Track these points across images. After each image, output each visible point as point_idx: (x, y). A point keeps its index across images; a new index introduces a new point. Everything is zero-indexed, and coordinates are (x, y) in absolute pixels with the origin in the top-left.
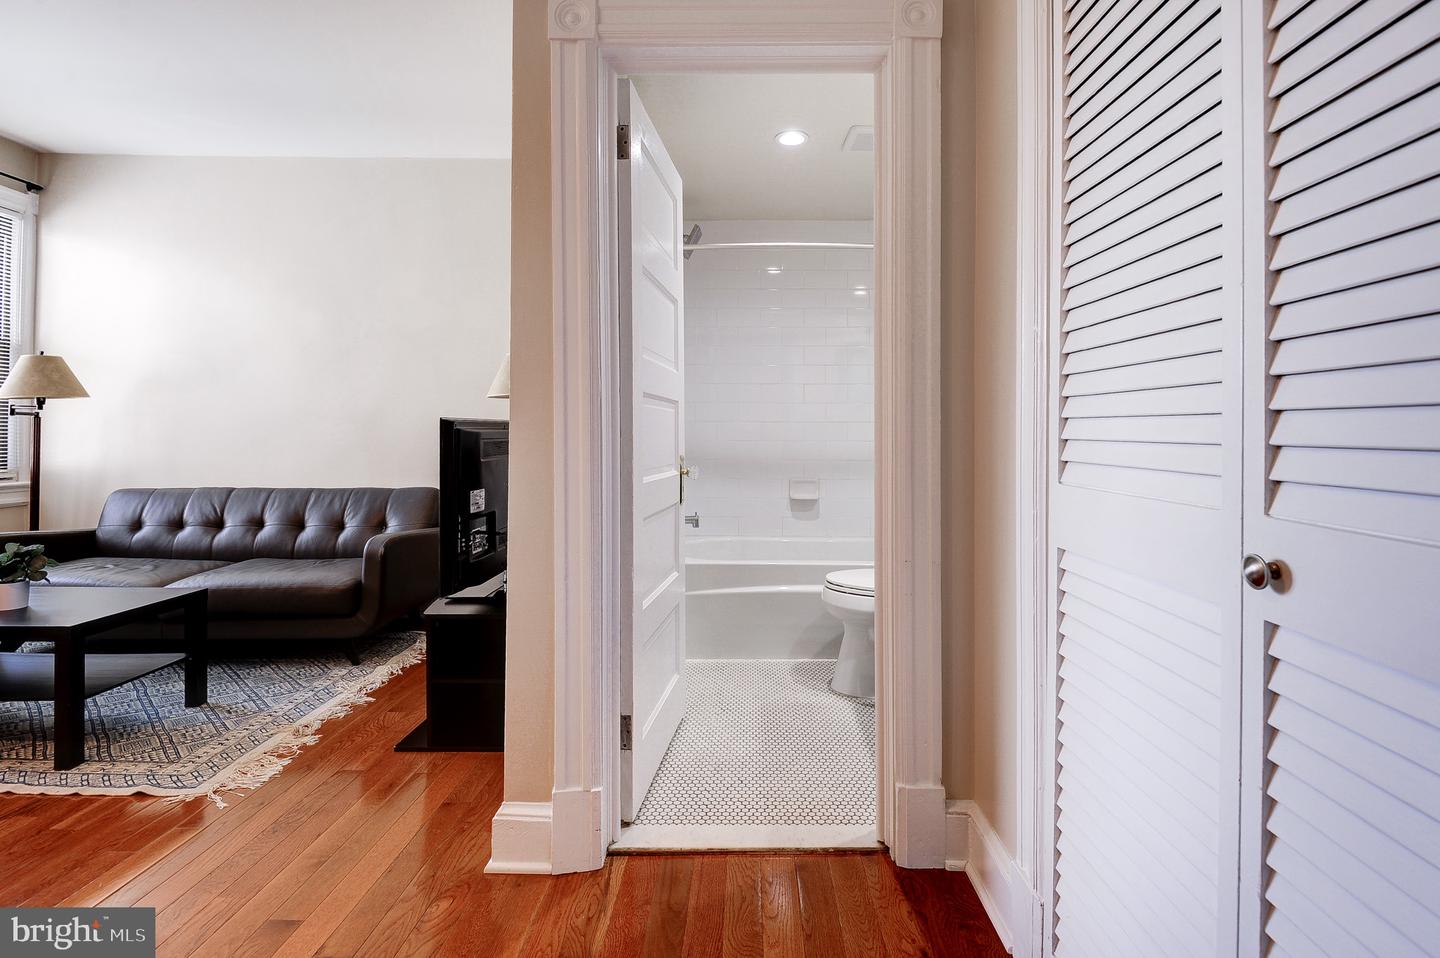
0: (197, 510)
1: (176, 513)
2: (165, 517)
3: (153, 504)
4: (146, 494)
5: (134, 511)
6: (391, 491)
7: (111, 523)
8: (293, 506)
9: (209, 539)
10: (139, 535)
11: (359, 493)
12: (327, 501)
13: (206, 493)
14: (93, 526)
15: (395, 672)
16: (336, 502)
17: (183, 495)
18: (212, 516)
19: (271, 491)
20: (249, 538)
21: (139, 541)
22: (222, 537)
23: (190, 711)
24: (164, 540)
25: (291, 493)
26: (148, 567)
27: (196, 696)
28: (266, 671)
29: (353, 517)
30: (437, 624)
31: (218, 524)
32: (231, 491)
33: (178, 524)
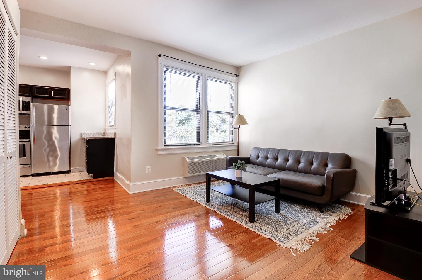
0: (271, 154)
1: (267, 155)
2: (264, 156)
3: (261, 152)
4: (260, 149)
5: (257, 153)
6: (328, 154)
7: (252, 155)
8: (297, 156)
9: (275, 163)
10: (259, 160)
11: (318, 154)
12: (307, 155)
13: (274, 150)
14: (249, 156)
15: (337, 220)
16: (311, 156)
17: (268, 150)
18: (275, 157)
19: (290, 151)
20: (285, 164)
21: (259, 161)
22: (278, 162)
23: (276, 214)
24: (264, 162)
25: (296, 152)
26: (262, 169)
27: (277, 210)
28: (293, 206)
29: (316, 161)
30: (370, 213)
31: (277, 159)
32: (279, 150)
33: (267, 158)
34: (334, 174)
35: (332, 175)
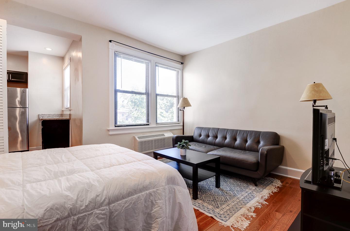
0: (212, 133)
1: (208, 133)
2: (205, 134)
3: (203, 131)
4: (201, 128)
5: (200, 132)
6: (260, 132)
7: (195, 134)
8: (233, 134)
9: (215, 141)
10: (201, 138)
11: (251, 132)
12: (242, 133)
13: (214, 129)
14: (192, 135)
15: (270, 193)
16: (246, 134)
17: (209, 129)
18: (215, 135)
19: (228, 130)
20: (223, 141)
21: (201, 139)
22: (218, 140)
23: (216, 189)
24: (206, 139)
25: (233, 130)
26: (204, 146)
27: (218, 185)
28: (231, 180)
29: (250, 139)
31: (216, 137)
32: (219, 129)
33: (208, 136)
34: (267, 151)
35: (266, 152)
